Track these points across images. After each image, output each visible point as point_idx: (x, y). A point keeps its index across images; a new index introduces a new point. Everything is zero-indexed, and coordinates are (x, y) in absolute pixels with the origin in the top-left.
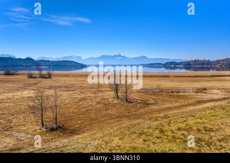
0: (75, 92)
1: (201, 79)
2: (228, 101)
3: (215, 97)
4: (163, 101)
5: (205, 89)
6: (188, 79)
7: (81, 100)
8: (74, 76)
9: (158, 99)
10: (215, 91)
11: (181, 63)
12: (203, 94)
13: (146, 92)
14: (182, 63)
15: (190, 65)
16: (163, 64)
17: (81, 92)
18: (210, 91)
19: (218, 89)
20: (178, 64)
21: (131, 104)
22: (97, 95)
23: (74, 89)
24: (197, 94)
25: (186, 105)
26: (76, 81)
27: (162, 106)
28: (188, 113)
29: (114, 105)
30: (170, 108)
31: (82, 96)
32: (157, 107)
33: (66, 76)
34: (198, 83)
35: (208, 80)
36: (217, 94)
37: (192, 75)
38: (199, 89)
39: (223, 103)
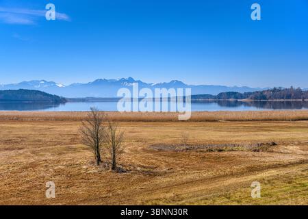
0: (21, 151)
1: (275, 124)
2: (305, 166)
3: (286, 159)
4: (185, 168)
5: (274, 144)
6: (252, 124)
7: (26, 168)
8: (33, 120)
9: (177, 164)
10: (291, 148)
11: (247, 95)
12: (265, 154)
13: (160, 150)
14: (250, 93)
15: (264, 97)
16: (215, 97)
17: (33, 152)
18: (282, 148)
19: (299, 144)
20: (242, 96)
21: (120, 176)
22: (62, 157)
23: (20, 147)
24: (256, 153)
25: (225, 176)
26: (33, 130)
27: (177, 178)
28: (221, 191)
29: (86, 178)
30: (192, 182)
31: (32, 160)
32: (169, 179)
33: (19, 119)
34: (264, 133)
35: (287, 127)
36: (293, 153)
37: (260, 118)
38: (262, 144)
39: (294, 170)
